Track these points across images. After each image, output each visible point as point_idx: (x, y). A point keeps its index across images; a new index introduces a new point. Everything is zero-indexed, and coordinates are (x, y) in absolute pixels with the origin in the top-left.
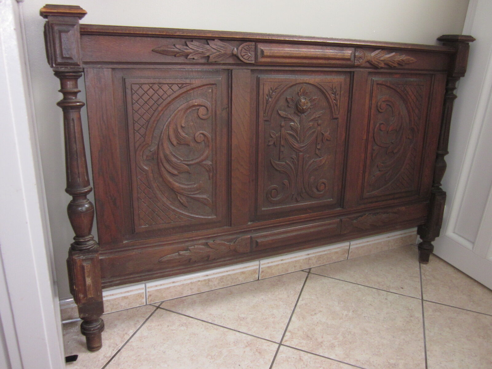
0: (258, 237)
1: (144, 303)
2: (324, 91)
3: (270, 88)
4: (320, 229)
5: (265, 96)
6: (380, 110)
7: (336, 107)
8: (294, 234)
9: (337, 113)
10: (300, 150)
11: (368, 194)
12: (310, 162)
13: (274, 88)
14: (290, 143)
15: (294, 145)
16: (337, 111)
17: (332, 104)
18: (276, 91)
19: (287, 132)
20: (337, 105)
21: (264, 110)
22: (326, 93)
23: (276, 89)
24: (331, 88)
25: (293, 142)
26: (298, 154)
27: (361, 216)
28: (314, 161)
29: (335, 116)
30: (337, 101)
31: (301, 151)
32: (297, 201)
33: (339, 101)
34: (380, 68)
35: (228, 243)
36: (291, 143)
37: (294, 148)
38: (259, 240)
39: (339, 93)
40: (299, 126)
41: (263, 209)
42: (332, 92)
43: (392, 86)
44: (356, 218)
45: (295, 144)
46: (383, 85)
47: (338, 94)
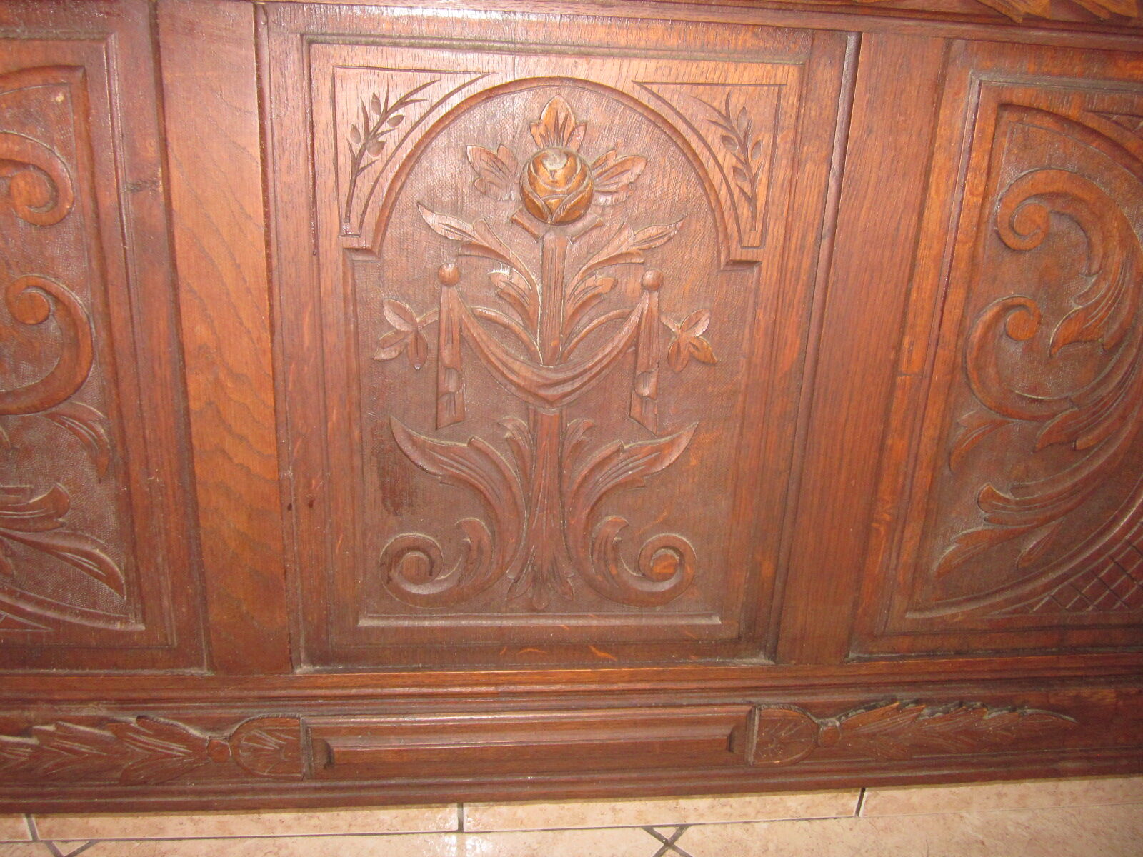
0: (336, 731)
1: (24, 835)
2: (682, 127)
3: (367, 98)
4: (641, 734)
5: (344, 130)
6: (1011, 240)
7: (744, 211)
8: (510, 740)
9: (754, 238)
10: (543, 392)
11: (917, 616)
12: (598, 456)
13: (392, 102)
14: (490, 362)
15: (513, 372)
16: (753, 227)
17: (723, 192)
18: (401, 112)
19: (472, 310)
20: (751, 200)
21: (344, 200)
22: (690, 136)
23: (402, 103)
24: (719, 113)
25: (505, 358)
26: (535, 412)
27: (869, 706)
28: (619, 450)
29: (738, 254)
30: (753, 181)
31: (550, 402)
32: (533, 610)
33: (763, 177)
34: (1020, 20)
35: (207, 736)
36: (493, 359)
37: (511, 381)
38: (338, 744)
39: (766, 140)
40: (539, 288)
41: (364, 623)
42: (720, 131)
43: (1092, 122)
44: (843, 709)
45: (516, 366)
46: (1039, 110)
47: (757, 144)
